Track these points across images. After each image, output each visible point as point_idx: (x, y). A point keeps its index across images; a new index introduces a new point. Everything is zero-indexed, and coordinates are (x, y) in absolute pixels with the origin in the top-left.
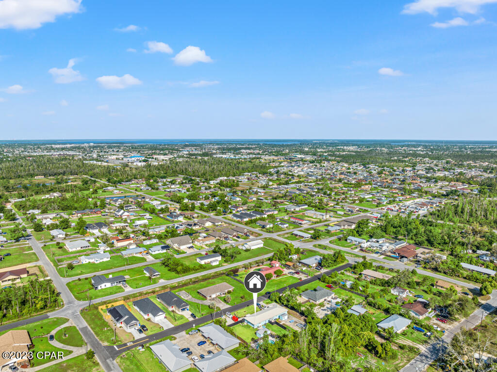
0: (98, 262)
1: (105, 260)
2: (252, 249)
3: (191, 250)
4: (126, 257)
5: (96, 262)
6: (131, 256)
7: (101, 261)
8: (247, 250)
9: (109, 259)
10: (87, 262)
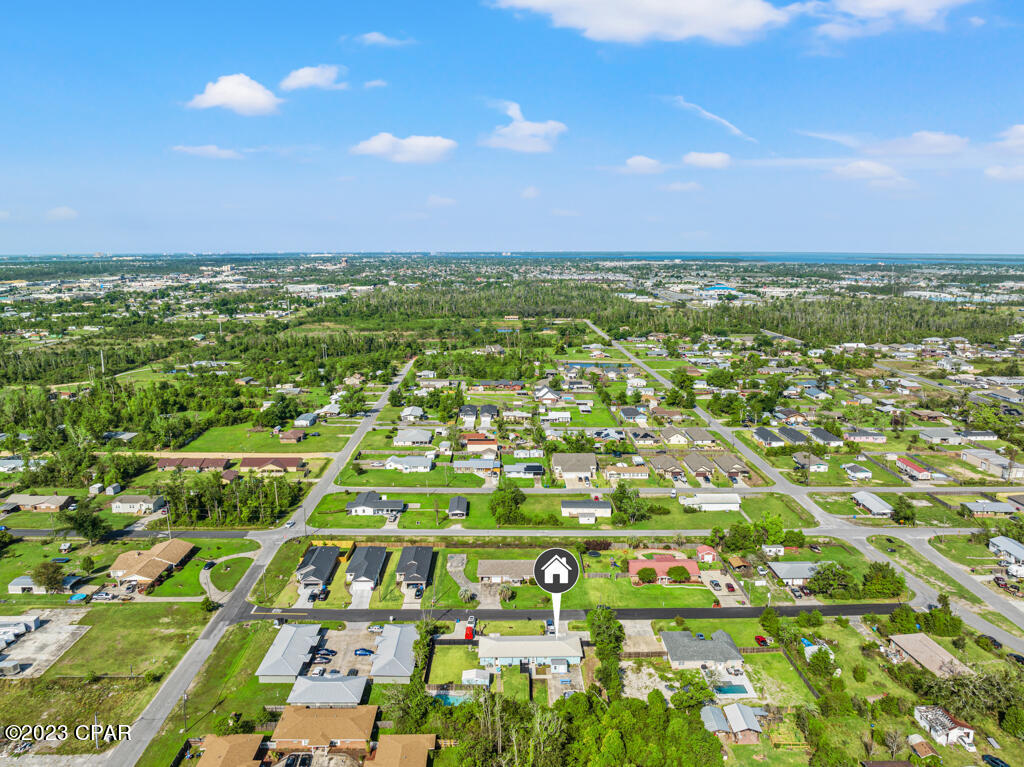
0: (408, 471)
1: (421, 469)
2: (703, 510)
3: (583, 486)
4: (459, 472)
5: (405, 471)
6: (468, 472)
7: (414, 470)
8: (689, 511)
9: (428, 470)
10: (392, 468)
